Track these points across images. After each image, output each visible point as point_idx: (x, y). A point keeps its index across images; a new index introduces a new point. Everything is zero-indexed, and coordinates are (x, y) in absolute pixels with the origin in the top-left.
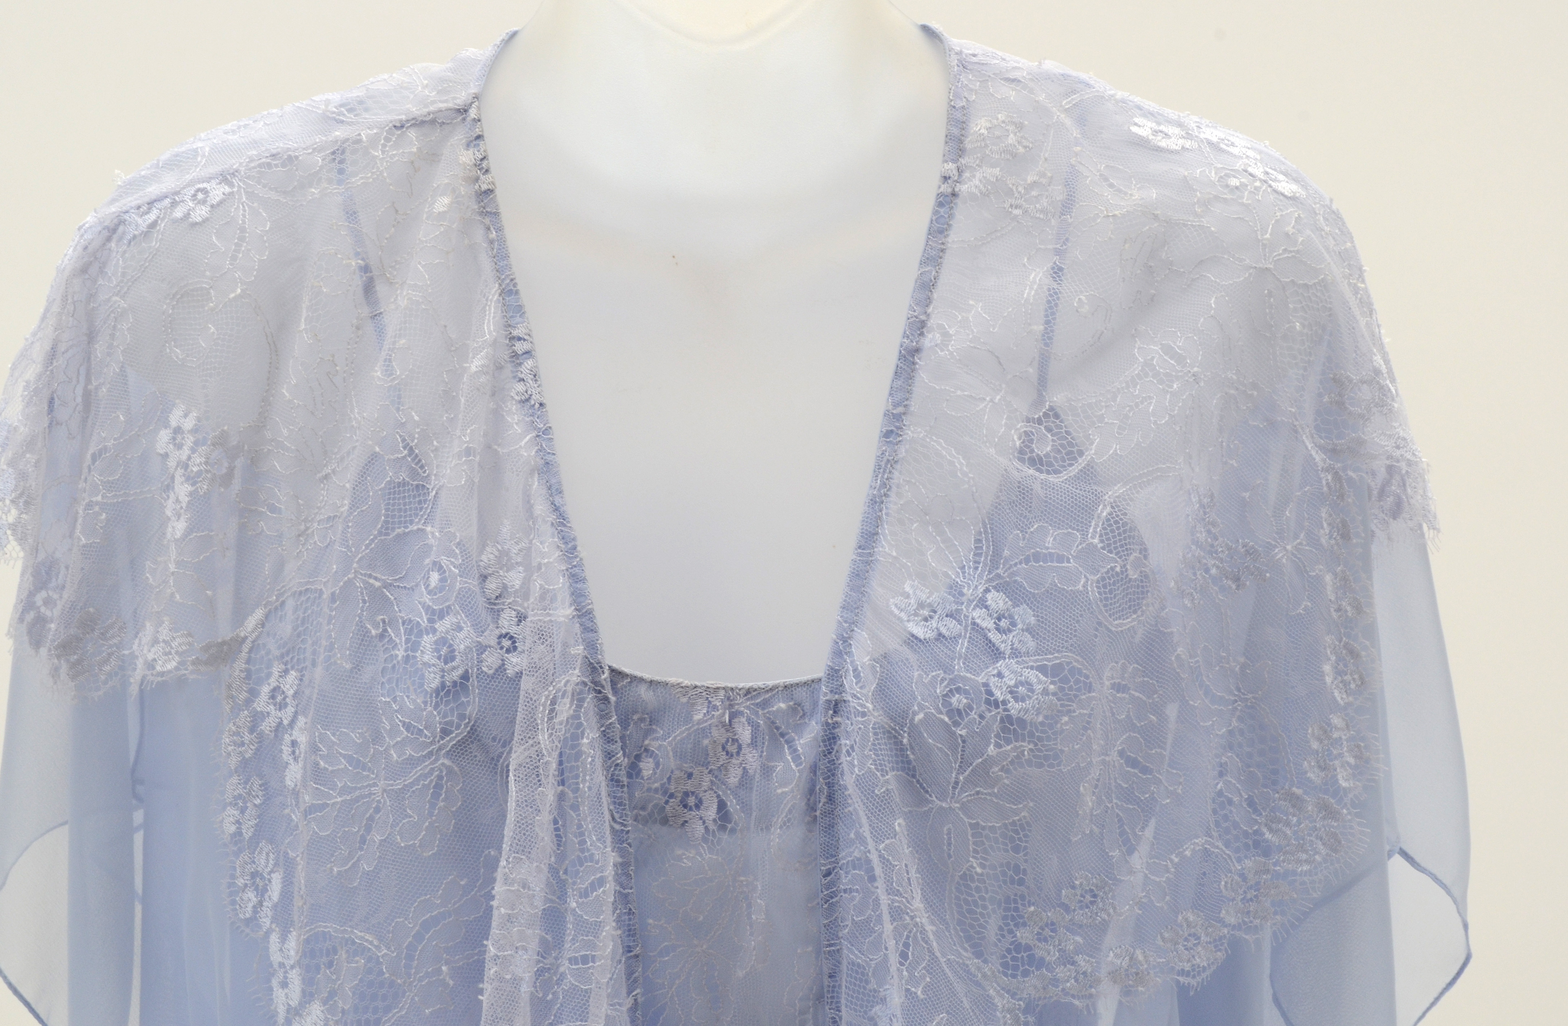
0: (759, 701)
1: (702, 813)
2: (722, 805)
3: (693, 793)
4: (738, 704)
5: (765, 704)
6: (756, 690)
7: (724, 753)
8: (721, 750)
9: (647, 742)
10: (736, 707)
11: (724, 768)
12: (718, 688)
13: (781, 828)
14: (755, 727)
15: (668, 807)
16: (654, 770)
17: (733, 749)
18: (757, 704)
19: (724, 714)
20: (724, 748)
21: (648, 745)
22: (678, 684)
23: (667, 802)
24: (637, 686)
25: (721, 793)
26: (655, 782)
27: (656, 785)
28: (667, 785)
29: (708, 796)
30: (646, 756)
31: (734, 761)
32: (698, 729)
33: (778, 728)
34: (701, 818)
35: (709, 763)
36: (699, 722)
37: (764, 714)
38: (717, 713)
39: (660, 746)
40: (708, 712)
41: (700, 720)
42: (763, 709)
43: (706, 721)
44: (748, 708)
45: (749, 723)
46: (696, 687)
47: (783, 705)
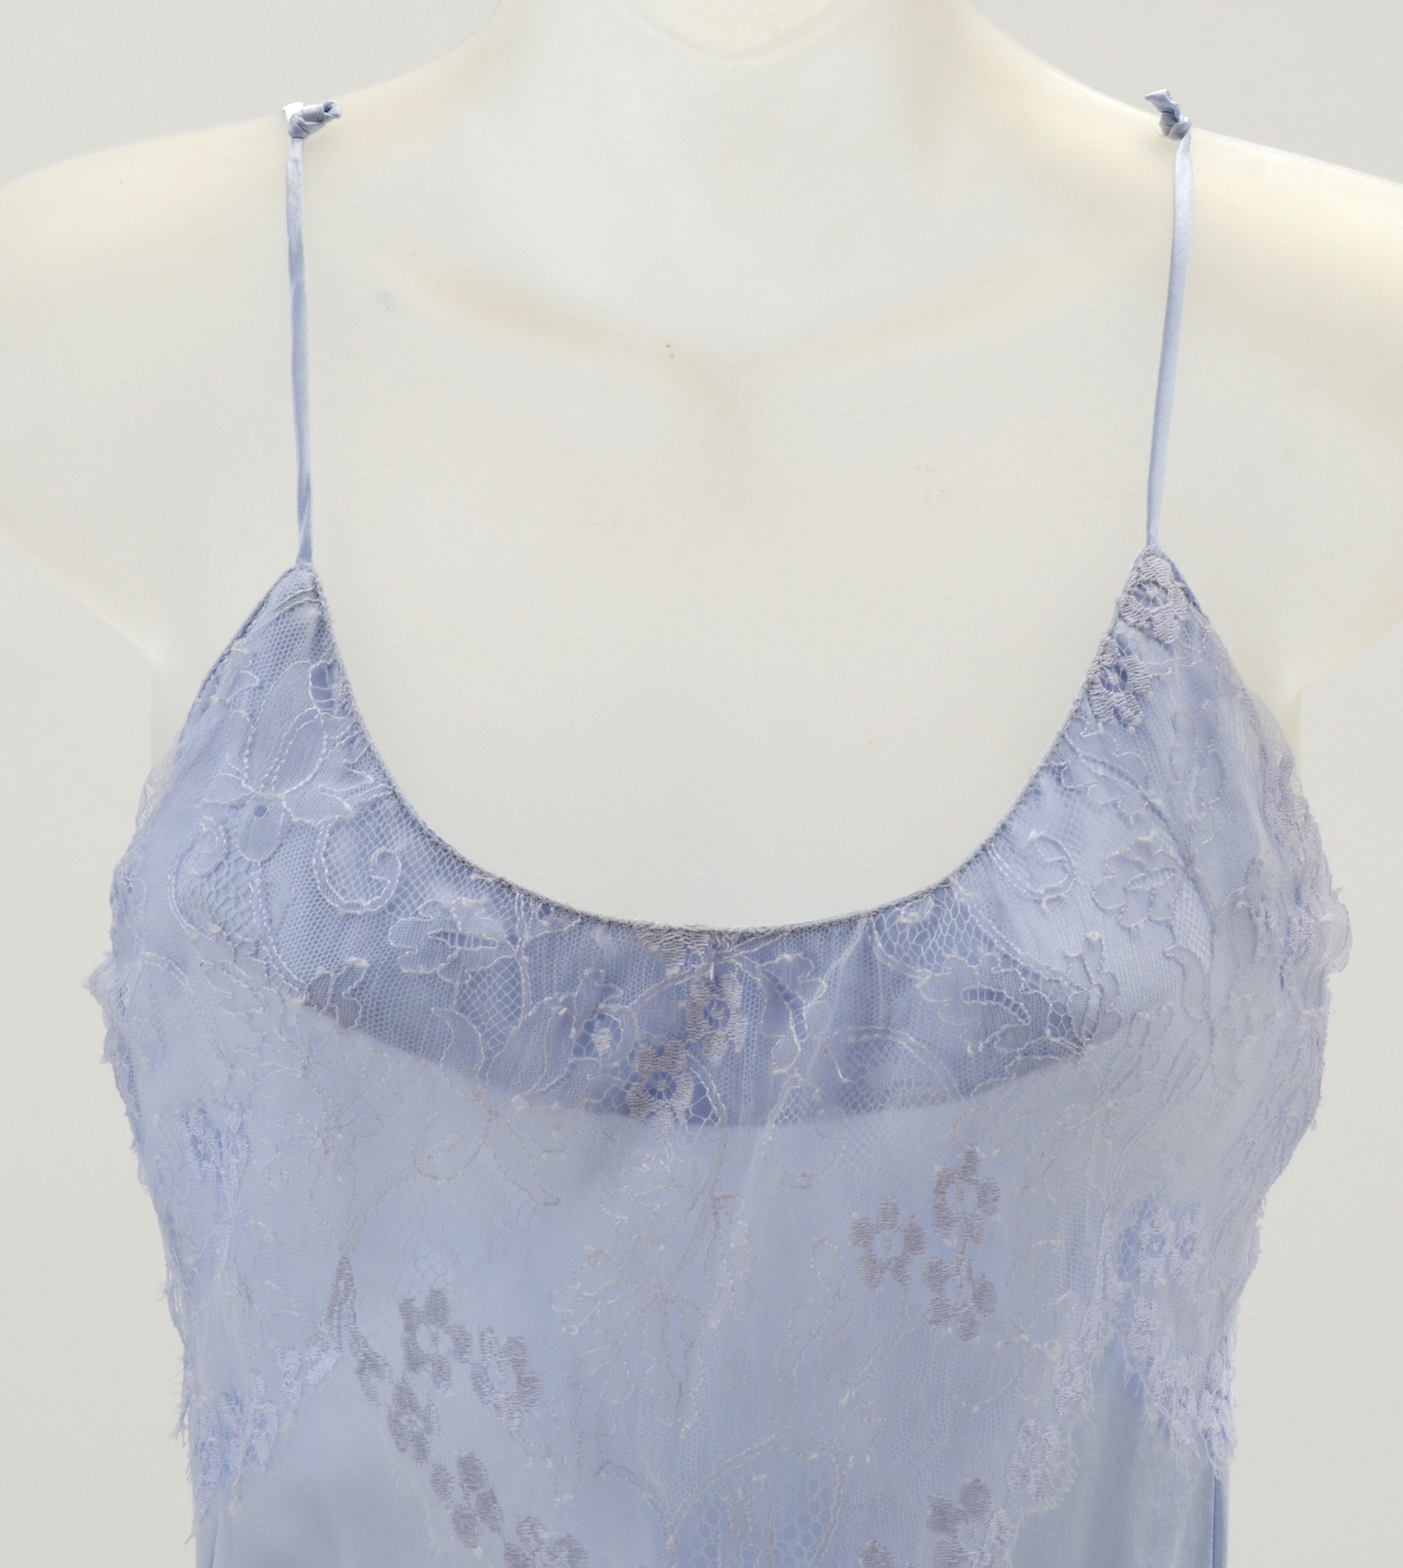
0: (756, 950)
1: (674, 1102)
2: (699, 1091)
3: (664, 1075)
4: (727, 954)
5: (764, 955)
6: (752, 935)
7: (706, 1021)
8: (702, 1016)
9: (602, 1006)
10: (725, 958)
11: (707, 1040)
12: (700, 932)
13: (776, 1122)
14: (750, 986)
15: (629, 1094)
16: (612, 1044)
17: (718, 1015)
18: (753, 955)
19: (708, 968)
20: (706, 1014)
21: (601, 1010)
22: (647, 926)
23: (628, 1087)
24: (590, 929)
25: (699, 1076)
26: (613, 1060)
27: (616, 1064)
28: (629, 1064)
29: (683, 1080)
30: (601, 1026)
31: (719, 1032)
32: (672, 987)
33: (781, 988)
34: (672, 1109)
35: (687, 1034)
36: (674, 979)
37: (763, 968)
38: (697, 967)
39: (621, 1011)
40: (686, 965)
41: (674, 975)
42: (762, 961)
43: (683, 977)
44: (740, 959)
45: (740, 980)
46: (671, 930)
47: (788, 957)
